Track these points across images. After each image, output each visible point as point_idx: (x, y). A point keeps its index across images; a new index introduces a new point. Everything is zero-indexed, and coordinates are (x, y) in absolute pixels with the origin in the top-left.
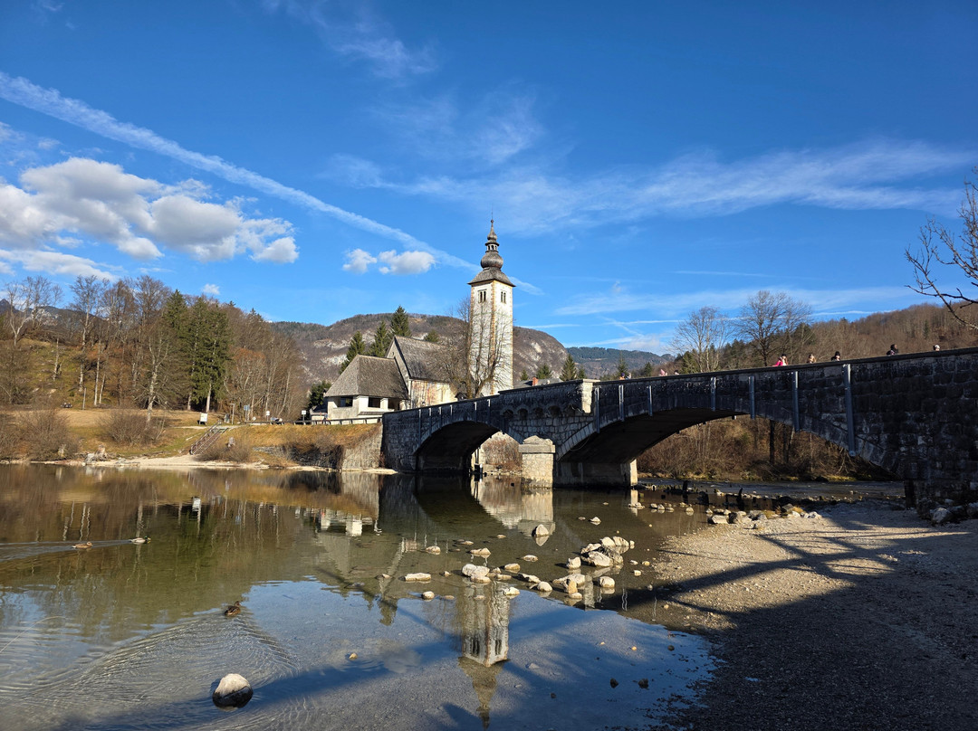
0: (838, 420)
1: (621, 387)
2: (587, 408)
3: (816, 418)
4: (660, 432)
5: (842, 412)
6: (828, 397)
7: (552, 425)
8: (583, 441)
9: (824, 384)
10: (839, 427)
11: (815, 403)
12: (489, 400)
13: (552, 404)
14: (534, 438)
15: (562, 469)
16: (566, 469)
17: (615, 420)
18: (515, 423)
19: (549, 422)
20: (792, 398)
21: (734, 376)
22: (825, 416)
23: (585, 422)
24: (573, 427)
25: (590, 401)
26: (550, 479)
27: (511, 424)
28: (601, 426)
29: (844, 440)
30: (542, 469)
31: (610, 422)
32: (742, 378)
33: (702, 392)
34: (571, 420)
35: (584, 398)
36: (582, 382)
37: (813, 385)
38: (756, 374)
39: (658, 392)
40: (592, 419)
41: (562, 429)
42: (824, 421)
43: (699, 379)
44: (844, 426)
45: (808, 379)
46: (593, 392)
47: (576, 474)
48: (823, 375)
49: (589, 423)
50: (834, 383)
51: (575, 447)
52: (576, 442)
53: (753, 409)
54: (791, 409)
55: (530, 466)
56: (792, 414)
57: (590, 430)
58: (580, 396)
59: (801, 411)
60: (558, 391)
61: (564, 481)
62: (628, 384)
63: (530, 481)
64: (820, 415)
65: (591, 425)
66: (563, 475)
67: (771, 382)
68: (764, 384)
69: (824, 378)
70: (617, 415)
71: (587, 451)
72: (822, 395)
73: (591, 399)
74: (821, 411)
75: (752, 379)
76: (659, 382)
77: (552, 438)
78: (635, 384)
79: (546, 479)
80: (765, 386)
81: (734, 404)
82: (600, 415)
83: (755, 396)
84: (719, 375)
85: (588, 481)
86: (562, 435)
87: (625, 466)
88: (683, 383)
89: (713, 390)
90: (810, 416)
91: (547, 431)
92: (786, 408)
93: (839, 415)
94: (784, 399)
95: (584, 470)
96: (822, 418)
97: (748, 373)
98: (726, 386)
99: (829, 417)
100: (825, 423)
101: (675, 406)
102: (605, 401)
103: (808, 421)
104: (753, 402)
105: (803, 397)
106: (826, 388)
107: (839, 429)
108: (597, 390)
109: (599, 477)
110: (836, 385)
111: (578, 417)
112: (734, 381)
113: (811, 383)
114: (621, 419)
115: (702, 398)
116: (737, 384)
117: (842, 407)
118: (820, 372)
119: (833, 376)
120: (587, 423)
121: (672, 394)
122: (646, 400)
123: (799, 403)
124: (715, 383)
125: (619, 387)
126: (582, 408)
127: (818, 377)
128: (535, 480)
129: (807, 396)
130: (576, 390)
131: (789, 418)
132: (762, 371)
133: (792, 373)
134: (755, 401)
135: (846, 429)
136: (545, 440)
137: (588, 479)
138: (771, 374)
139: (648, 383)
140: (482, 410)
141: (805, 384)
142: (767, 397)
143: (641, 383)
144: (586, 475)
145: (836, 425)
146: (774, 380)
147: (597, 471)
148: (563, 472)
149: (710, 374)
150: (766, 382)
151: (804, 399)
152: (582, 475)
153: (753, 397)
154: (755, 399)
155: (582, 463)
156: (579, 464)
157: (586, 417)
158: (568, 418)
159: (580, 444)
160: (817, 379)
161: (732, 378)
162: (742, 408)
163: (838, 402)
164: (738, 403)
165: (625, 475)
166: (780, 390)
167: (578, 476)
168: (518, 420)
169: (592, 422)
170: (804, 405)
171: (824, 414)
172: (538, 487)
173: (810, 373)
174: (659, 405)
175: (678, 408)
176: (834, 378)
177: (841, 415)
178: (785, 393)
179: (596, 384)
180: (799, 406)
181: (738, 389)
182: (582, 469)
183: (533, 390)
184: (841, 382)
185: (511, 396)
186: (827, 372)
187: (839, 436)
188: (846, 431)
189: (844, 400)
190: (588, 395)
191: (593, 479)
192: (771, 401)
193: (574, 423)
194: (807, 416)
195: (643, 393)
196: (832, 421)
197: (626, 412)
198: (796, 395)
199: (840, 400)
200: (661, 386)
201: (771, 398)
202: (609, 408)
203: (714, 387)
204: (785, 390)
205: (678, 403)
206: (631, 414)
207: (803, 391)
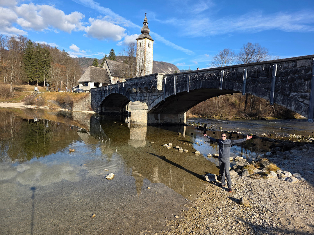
0: (302, 97)
1: (176, 77)
2: (160, 88)
3: (286, 96)
4: (196, 100)
5: (307, 92)
6: (298, 81)
7: (146, 96)
8: (158, 104)
9: (295, 72)
10: (303, 102)
11: (287, 85)
12: (123, 84)
13: (145, 86)
14: (138, 102)
15: (150, 117)
16: (152, 116)
17: (172, 94)
18: (133, 95)
19: (145, 95)
20: (271, 82)
21: (235, 68)
22: (292, 94)
23: (159, 95)
24: (154, 97)
25: (161, 84)
26: (145, 121)
27: (131, 95)
28: (166, 97)
29: (305, 111)
30: (140, 116)
31: (169, 95)
32: (240, 70)
33: (216, 79)
34: (154, 94)
35: (158, 83)
36: (157, 74)
37: (287, 73)
38: (249, 67)
39: (193, 80)
40: (162, 93)
41: (150, 99)
42: (292, 97)
43: (215, 71)
44: (306, 102)
45: (284, 69)
46: (163, 80)
47: (156, 119)
48: (296, 65)
49: (161, 95)
50: (303, 72)
51: (155, 107)
52: (155, 105)
53: (244, 89)
54: (270, 89)
55: (134, 115)
56: (269, 93)
57: (161, 99)
58: (156, 82)
59: (276, 91)
60: (148, 79)
61: (150, 122)
62: (179, 75)
63: (134, 122)
64: (290, 94)
65: (161, 97)
66: (150, 119)
67: (258, 72)
68: (253, 73)
69: (296, 68)
70: (173, 92)
71: (161, 108)
72: (293, 80)
73: (162, 83)
74: (291, 91)
75: (246, 70)
76: (194, 74)
77: (146, 102)
78: (182, 75)
79: (142, 121)
80: (254, 74)
81: (233, 86)
82: (166, 92)
83: (246, 81)
84: (226, 69)
85: (162, 122)
86: (150, 101)
87: (181, 115)
88: (206, 74)
89: (222, 78)
90: (282, 94)
91: (144, 98)
92: (266, 89)
93: (304, 94)
94: (266, 83)
95: (161, 117)
96: (291, 95)
97: (244, 66)
98: (229, 76)
99: (296, 95)
100: (292, 99)
101: (201, 87)
102: (168, 85)
103: (280, 97)
104: (245, 85)
105: (279, 82)
106: (297, 75)
107: (302, 104)
108: (165, 78)
109: (168, 120)
110: (305, 73)
111: (157, 92)
112: (234, 72)
113: (286, 72)
114: (175, 94)
115: (215, 83)
116: (236, 74)
117: (308, 89)
118: (294, 64)
119: (303, 67)
120: (160, 96)
121: (199, 80)
122: (187, 84)
123: (276, 85)
124: (223, 74)
125: (175, 77)
126: (158, 88)
127: (292, 68)
128: (136, 121)
129: (282, 81)
130: (155, 79)
131: (267, 95)
132: (253, 65)
133: (273, 66)
134: (246, 84)
135: (308, 104)
136: (143, 103)
137: (162, 121)
138: (258, 66)
139: (188, 74)
140: (121, 88)
141: (281, 73)
142: (254, 81)
143: (185, 75)
144: (161, 119)
145: (301, 100)
146: (260, 71)
147: (167, 117)
148: (150, 118)
149: (221, 68)
150: (255, 72)
151: (279, 83)
152: (159, 119)
153: (245, 82)
154: (246, 83)
155: (160, 114)
156: (158, 114)
157: (160, 92)
158: (152, 93)
159: (157, 105)
160: (291, 69)
161: (234, 70)
162: (238, 89)
163: (305, 85)
164: (235, 86)
165: (180, 119)
166: (263, 77)
167: (157, 120)
168: (133, 93)
169: (162, 95)
170: (279, 86)
171: (293, 93)
172: (138, 125)
173: (286, 65)
174: (192, 87)
175: (202, 88)
176: (304, 68)
177: (305, 94)
178: (266, 79)
179: (164, 76)
180: (275, 87)
181: (237, 77)
182: (160, 117)
183: (138, 79)
184: (309, 71)
185: (130, 82)
186: (299, 64)
187: (302, 108)
188: (308, 105)
189: (310, 83)
190: (160, 82)
191: (165, 121)
192: (256, 84)
193: (155, 95)
194: (280, 94)
195: (186, 80)
196: (297, 98)
197: (177, 90)
198: (274, 81)
199: (306, 83)
200: (195, 76)
201: (257, 83)
202: (170, 88)
203: (222, 76)
204: (267, 77)
205: (202, 85)
206: (179, 91)
207: (280, 77)
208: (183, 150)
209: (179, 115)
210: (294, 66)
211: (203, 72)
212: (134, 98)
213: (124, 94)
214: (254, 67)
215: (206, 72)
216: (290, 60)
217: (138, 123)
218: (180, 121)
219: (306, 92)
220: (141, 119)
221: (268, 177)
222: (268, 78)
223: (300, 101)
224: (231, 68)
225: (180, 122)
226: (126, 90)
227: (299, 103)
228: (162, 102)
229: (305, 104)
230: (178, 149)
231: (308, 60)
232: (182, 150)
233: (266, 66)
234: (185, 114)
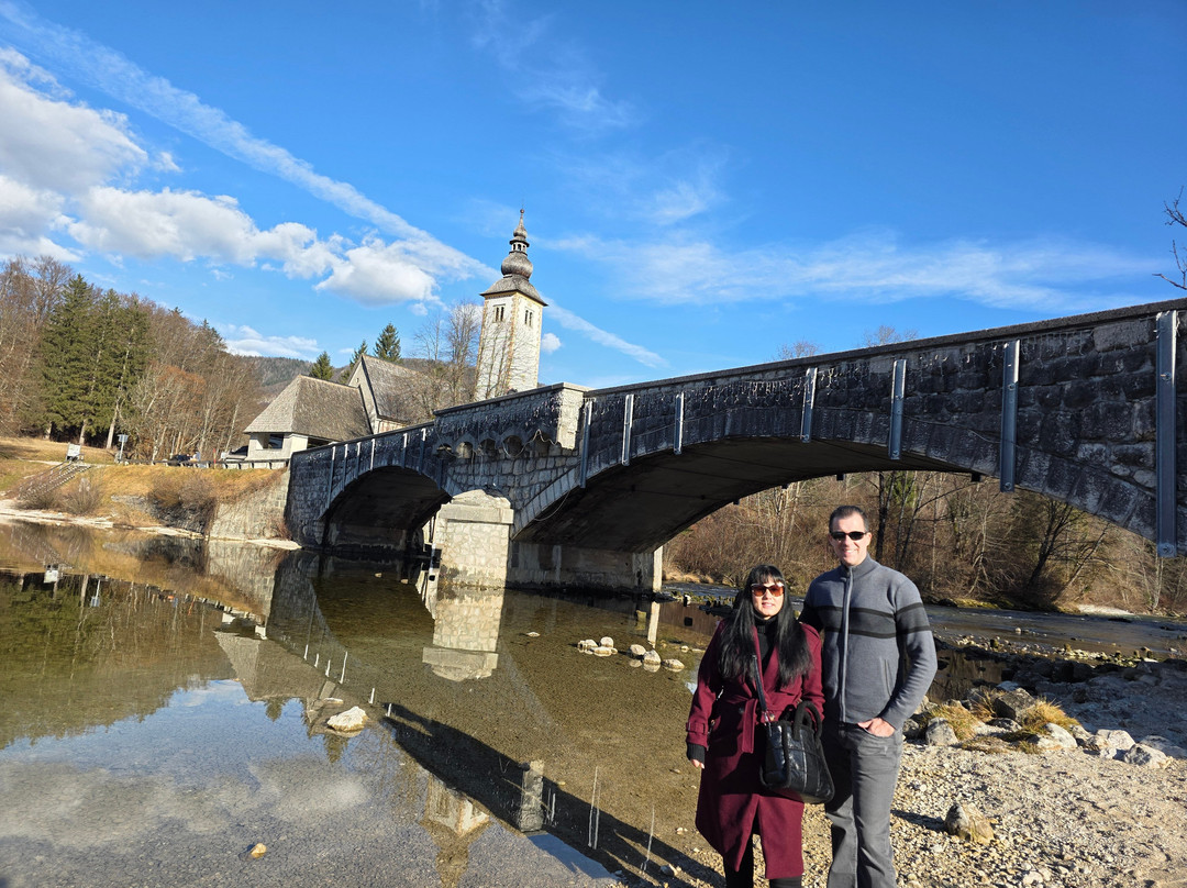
0: (1124, 459)
1: (630, 398)
2: (567, 438)
3: (1059, 456)
5: (1143, 439)
6: (1102, 402)
7: (511, 474)
8: (557, 503)
9: (1091, 368)
10: (1129, 478)
11: (1063, 416)
12: (424, 430)
13: (510, 433)
14: (476, 495)
15: (520, 555)
16: (530, 554)
17: (613, 462)
18: (457, 471)
19: (507, 467)
20: (999, 406)
21: (858, 362)
22: (1086, 450)
23: (563, 467)
24: (543, 476)
25: (574, 426)
26: (500, 573)
27: (450, 471)
28: (590, 474)
29: (1141, 514)
30: (481, 552)
31: (604, 466)
32: (877, 366)
33: (785, 402)
34: (541, 463)
35: (562, 420)
36: (560, 388)
37: (1058, 374)
38: (912, 356)
39: (695, 406)
40: (574, 461)
41: (525, 482)
42: (1084, 462)
43: (781, 374)
44: (1142, 477)
45: (1046, 358)
46: (581, 410)
47: (546, 565)
48: (1090, 344)
49: (570, 468)
50: (1121, 366)
51: (543, 514)
52: (544, 505)
53: (898, 436)
54: (995, 434)
55: (459, 545)
56: (996, 447)
57: (569, 483)
58: (556, 415)
59: (1021, 439)
60: (521, 407)
61: (521, 577)
62: (643, 392)
63: (455, 572)
64: (1075, 448)
65: (572, 473)
66: (521, 565)
67: (948, 371)
68: (930, 377)
69: (1092, 353)
70: (617, 454)
71: (568, 523)
72: (1084, 397)
73: (576, 423)
74: (1079, 438)
75: (901, 366)
76: (701, 385)
77: (511, 495)
78: (657, 390)
79: (487, 571)
80: (932, 381)
81: (853, 426)
82: (591, 453)
83: (905, 406)
84: (824, 363)
85: (569, 579)
86: (526, 491)
87: (641, 557)
88: (748, 385)
89: (809, 397)
90: (1045, 452)
91: (502, 483)
92: (983, 433)
93: (1130, 448)
94: (979, 410)
95: (563, 559)
96: (1080, 455)
97: (894, 352)
98: (838, 388)
99: (1100, 452)
100: (1086, 469)
101: (727, 433)
102: (600, 427)
103: (1039, 464)
104: (899, 421)
105: (1031, 405)
106: (1097, 379)
107: (1127, 485)
108: (589, 405)
109: (591, 574)
110: (1130, 368)
111: (555, 457)
112: (857, 375)
113: (1056, 368)
114: (624, 460)
115: (783, 416)
116: (864, 380)
117: (1143, 427)
118: (1082, 338)
119: (1120, 347)
120: (566, 470)
121: (722, 408)
122: (673, 422)
123: (1019, 418)
124: (814, 381)
125: (627, 397)
126: (559, 440)
127: (1077, 353)
128: (465, 572)
129: (1042, 401)
130: (551, 404)
131: (986, 456)
132: (927, 347)
133: (1006, 346)
134: (904, 418)
135: (1150, 485)
136: (498, 499)
137: (569, 575)
138: (948, 351)
139: (679, 387)
140: (413, 447)
141: (1038, 371)
142: (934, 407)
143: (667, 389)
144: (566, 569)
145: (1121, 473)
146: (955, 367)
147: (588, 563)
148: (521, 560)
149: (805, 362)
150: (935, 372)
151: (1033, 409)
152: (558, 569)
153: (899, 409)
154: (904, 412)
155: (559, 547)
156: (555, 547)
157: (566, 457)
158: (536, 460)
159: (552, 508)
160: (1072, 358)
161: (854, 367)
162: (873, 435)
163: (1130, 414)
164: (863, 424)
165: (639, 573)
166: (969, 388)
167: (550, 569)
168: (461, 465)
169: (575, 467)
170: (1032, 422)
171: (1087, 446)
172: (470, 586)
173: (1052, 344)
174: (695, 433)
175: (732, 437)
176: (1125, 351)
177: (1137, 446)
178: (980, 397)
179: (587, 395)
180: (1017, 426)
181: (866, 392)
182: (560, 558)
183: (483, 408)
184: (1143, 362)
185: (451, 419)
186: (1103, 337)
187: (1127, 502)
188: (1149, 489)
189: (1151, 407)
190: (571, 415)
191: (578, 578)
192: (943, 416)
193: (546, 469)
194: (1036, 450)
195: (669, 408)
196: (1107, 464)
197: (633, 448)
198: (1012, 401)
199: (1137, 406)
200: (703, 393)
201: (945, 411)
202: (605, 439)
203: (811, 390)
204: (983, 389)
205: (734, 425)
206: (642, 452)
207: (1032, 389)
208: (662, 663)
209: (634, 556)
210: (1085, 346)
211: (735, 379)
212: (464, 481)
213: (422, 468)
214: (932, 354)
215: (748, 377)
216: (1068, 326)
217: (470, 577)
218: (639, 582)
219: (1140, 441)
220: (483, 561)
221: (1040, 744)
222: (986, 391)
223: (1116, 476)
224: (844, 359)
225: (636, 583)
226: (434, 452)
227: (1116, 481)
228: (574, 496)
229: (1137, 484)
230: (641, 658)
231: (1138, 321)
232: (657, 659)
233: (977, 347)
234: (659, 553)
